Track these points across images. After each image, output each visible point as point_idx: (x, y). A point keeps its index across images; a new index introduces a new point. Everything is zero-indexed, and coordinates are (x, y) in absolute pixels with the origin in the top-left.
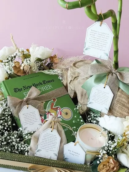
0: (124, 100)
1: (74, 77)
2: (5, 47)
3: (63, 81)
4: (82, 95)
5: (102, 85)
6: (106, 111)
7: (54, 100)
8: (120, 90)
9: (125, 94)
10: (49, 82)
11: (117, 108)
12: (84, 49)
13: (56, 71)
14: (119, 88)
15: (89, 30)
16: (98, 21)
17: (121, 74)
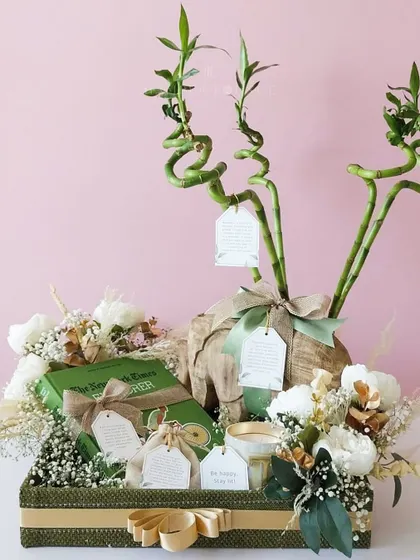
0: (307, 349)
1: (203, 338)
2: (37, 315)
3: (178, 371)
4: (226, 378)
5: (261, 330)
6: (279, 386)
7: (162, 408)
8: (297, 335)
9: (308, 340)
10: (144, 376)
11: (298, 372)
12: (216, 256)
13: (159, 349)
14: (295, 331)
15: (220, 224)
16: (231, 204)
17: (293, 306)
